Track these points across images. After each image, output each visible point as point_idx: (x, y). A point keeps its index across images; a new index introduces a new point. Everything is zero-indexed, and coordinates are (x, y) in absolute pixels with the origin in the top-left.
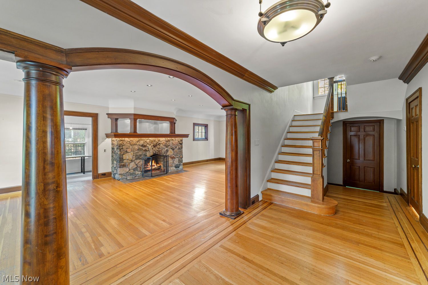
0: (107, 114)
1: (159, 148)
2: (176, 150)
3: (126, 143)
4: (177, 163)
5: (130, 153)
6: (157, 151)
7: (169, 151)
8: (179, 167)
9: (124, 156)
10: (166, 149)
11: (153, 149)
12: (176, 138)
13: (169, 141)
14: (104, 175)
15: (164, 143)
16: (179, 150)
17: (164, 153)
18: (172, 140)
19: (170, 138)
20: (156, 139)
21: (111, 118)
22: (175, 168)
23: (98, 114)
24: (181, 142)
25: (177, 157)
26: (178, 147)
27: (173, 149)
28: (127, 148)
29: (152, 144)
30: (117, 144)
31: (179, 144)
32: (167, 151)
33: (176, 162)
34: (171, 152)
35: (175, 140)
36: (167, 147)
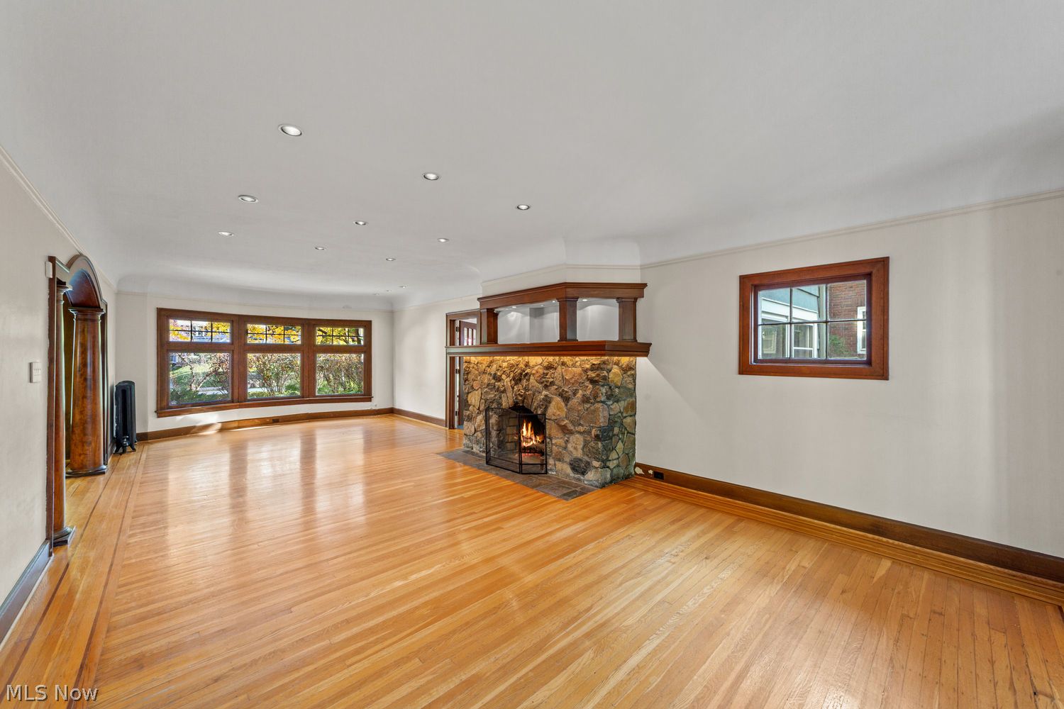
1: (525, 389)
2: (575, 401)
3: (473, 367)
4: (579, 454)
5: (477, 392)
6: (521, 396)
7: (553, 403)
8: (583, 473)
9: (470, 396)
10: (545, 393)
11: (513, 388)
12: (577, 359)
13: (553, 367)
15: (537, 375)
16: (587, 406)
17: (540, 407)
18: (563, 364)
19: (557, 358)
22: (569, 470)
25: (579, 432)
27: (566, 400)
28: (474, 380)
29: (512, 375)
31: (587, 383)
32: (547, 401)
33: (575, 448)
34: (559, 409)
35: (574, 365)
36: (546, 387)
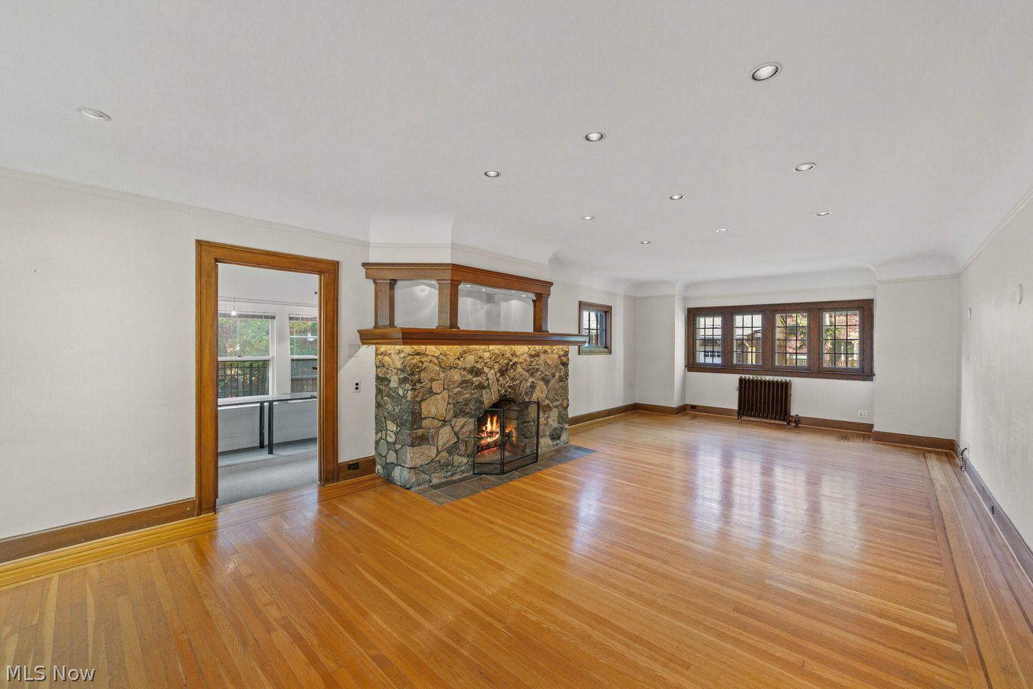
0: (364, 265)
1: (513, 379)
2: (553, 382)
3: (431, 361)
4: (555, 425)
5: (439, 397)
6: (510, 387)
7: (538, 388)
8: (559, 438)
9: (423, 405)
10: (531, 380)
11: (498, 380)
12: (555, 347)
13: (537, 355)
14: (354, 466)
15: (525, 364)
16: (561, 384)
17: (526, 394)
18: (545, 352)
19: (540, 347)
20: (507, 349)
21: (375, 281)
22: (550, 441)
23: (338, 262)
24: (564, 359)
25: (556, 407)
26: (557, 377)
27: (546, 382)
28: (432, 380)
29: (497, 366)
30: (404, 367)
31: (561, 367)
32: (533, 386)
33: (554, 421)
34: (542, 392)
35: (552, 353)
36: (532, 374)
